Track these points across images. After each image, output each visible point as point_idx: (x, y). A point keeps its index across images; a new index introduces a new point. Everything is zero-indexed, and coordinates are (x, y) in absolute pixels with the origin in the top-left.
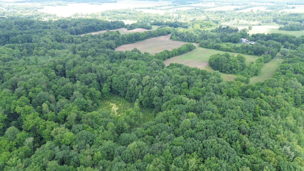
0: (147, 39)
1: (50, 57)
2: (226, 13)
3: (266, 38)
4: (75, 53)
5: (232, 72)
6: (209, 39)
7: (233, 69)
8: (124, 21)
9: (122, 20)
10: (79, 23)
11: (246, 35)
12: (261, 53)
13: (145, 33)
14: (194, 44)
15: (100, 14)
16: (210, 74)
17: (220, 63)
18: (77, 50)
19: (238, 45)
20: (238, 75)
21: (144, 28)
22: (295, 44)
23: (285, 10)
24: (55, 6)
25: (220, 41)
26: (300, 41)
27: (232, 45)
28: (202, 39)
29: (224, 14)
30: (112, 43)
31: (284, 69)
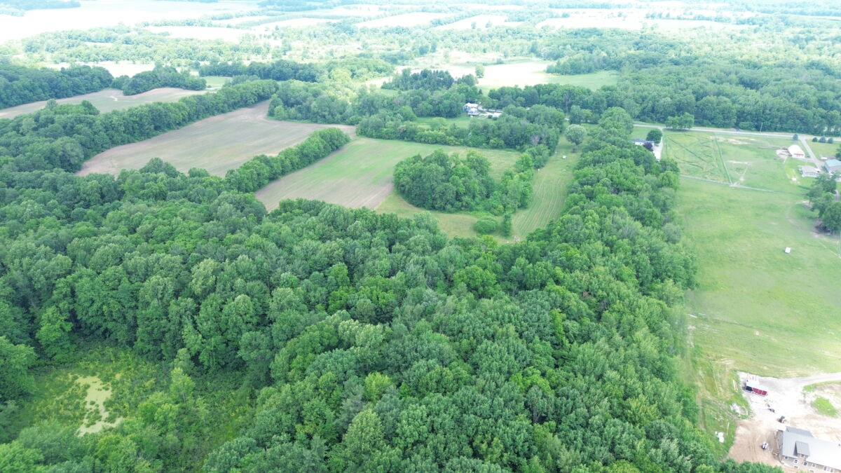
0: (193, 121)
9: (99, 64)
13: (184, 104)
15: (20, 47)
21: (179, 87)
30: (68, 147)
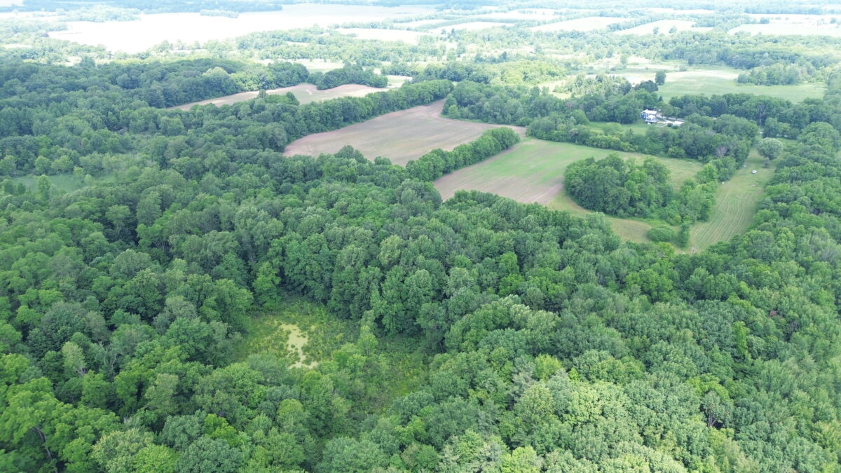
0: (377, 115)
1: (88, 176)
2: (589, 39)
3: (710, 109)
4: (164, 164)
5: (637, 212)
6: (554, 114)
7: (637, 204)
8: (305, 63)
9: (298, 61)
10: (174, 71)
11: (656, 100)
12: (705, 153)
13: (370, 99)
14: (515, 129)
15: (235, 45)
16: (580, 222)
17: (601, 188)
18: (170, 153)
19: (638, 130)
21: (364, 84)
22: (790, 122)
23: (744, 28)
24: (103, 21)
25: (586, 118)
26: (804, 116)
27: (624, 129)
28: (533, 115)
29: (583, 41)
30: (277, 132)
31: (782, 201)
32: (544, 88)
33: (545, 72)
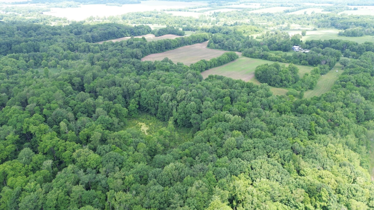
0: (179, 47)
1: (63, 69)
2: (275, 16)
3: (322, 46)
4: (93, 64)
5: (283, 85)
6: (254, 47)
7: (284, 82)
8: (150, 25)
9: (147, 25)
10: (96, 28)
11: (299, 42)
12: (317, 63)
13: (177, 40)
14: (237, 53)
15: (120, 18)
16: (257, 87)
17: (269, 75)
18: (95, 60)
19: (290, 54)
20: (289, 89)
21: (174, 34)
22: (357, 52)
23: (346, 12)
24: (65, 8)
25: (268, 49)
26: (363, 49)
27: (282, 53)
28: (245, 47)
29: (272, 17)
30: (138, 52)
31: (344, 81)
32: (251, 37)
33: (253, 30)
